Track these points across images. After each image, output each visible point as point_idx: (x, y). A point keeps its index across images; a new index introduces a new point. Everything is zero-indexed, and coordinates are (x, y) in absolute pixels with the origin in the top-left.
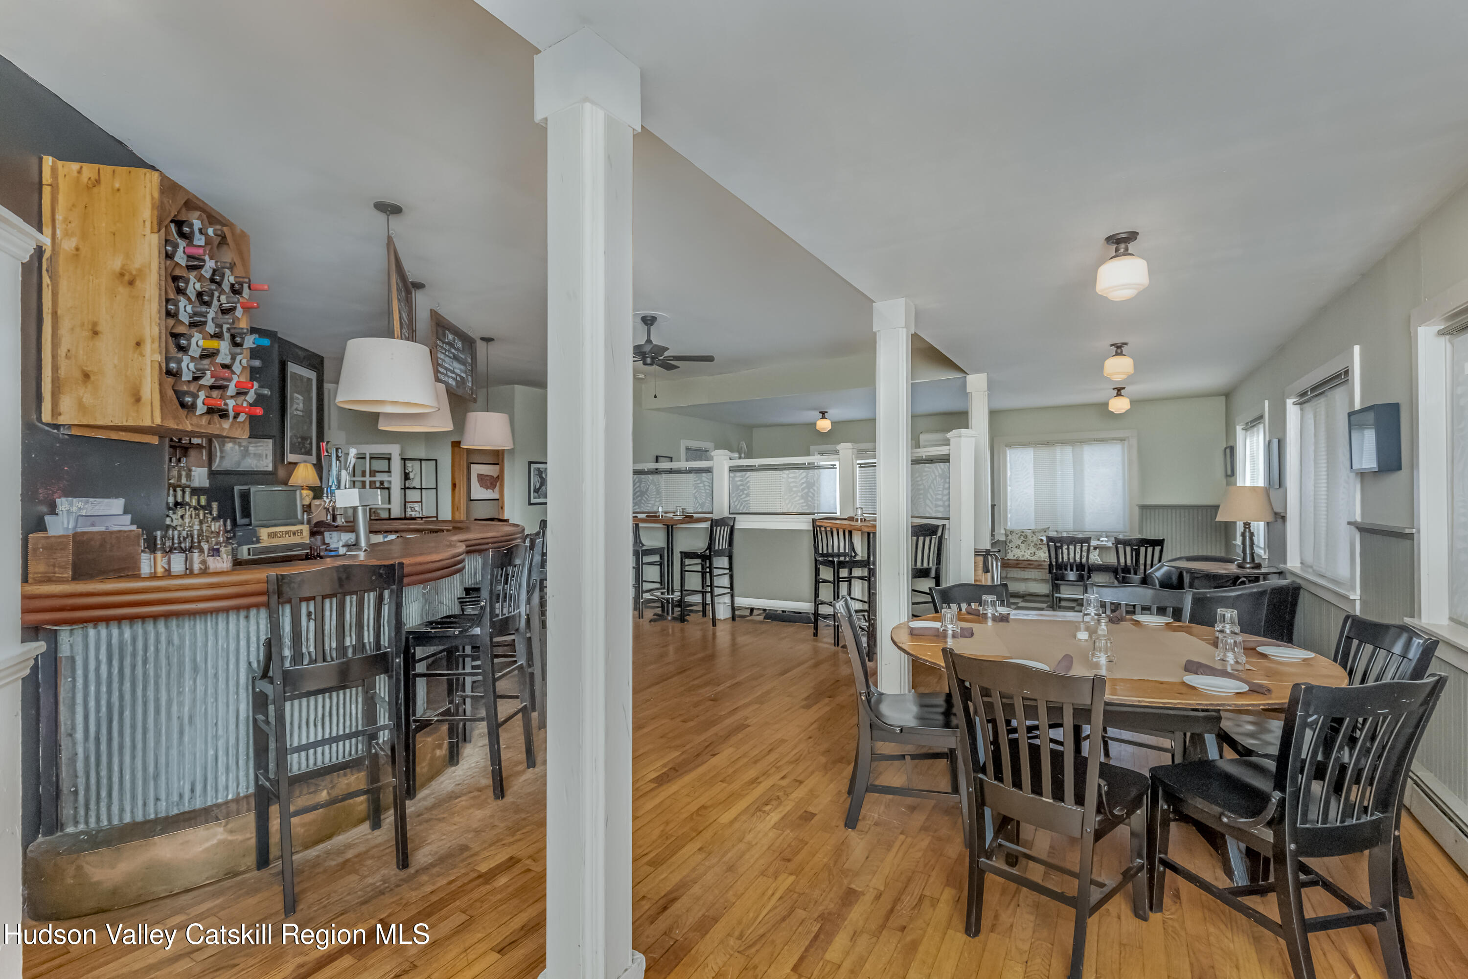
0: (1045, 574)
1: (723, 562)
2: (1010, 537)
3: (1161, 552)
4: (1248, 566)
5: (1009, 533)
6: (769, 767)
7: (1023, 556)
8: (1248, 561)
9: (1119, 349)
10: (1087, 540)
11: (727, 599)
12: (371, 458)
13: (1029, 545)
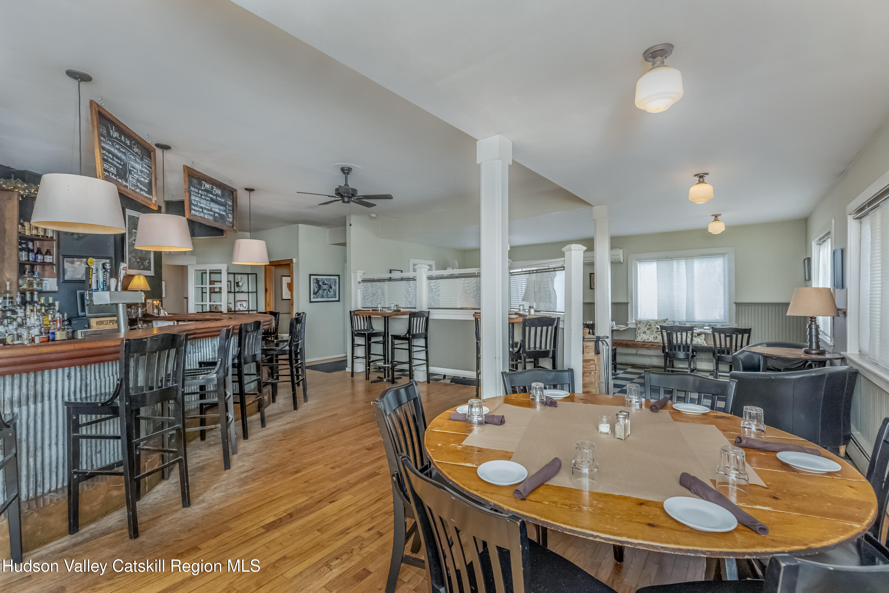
0: (660, 352)
1: (421, 342)
2: (639, 326)
3: (749, 338)
4: (814, 352)
5: (638, 323)
6: (366, 517)
7: (648, 339)
8: (814, 348)
9: (701, 177)
10: (691, 329)
11: (424, 368)
12: (210, 273)
13: (653, 331)
